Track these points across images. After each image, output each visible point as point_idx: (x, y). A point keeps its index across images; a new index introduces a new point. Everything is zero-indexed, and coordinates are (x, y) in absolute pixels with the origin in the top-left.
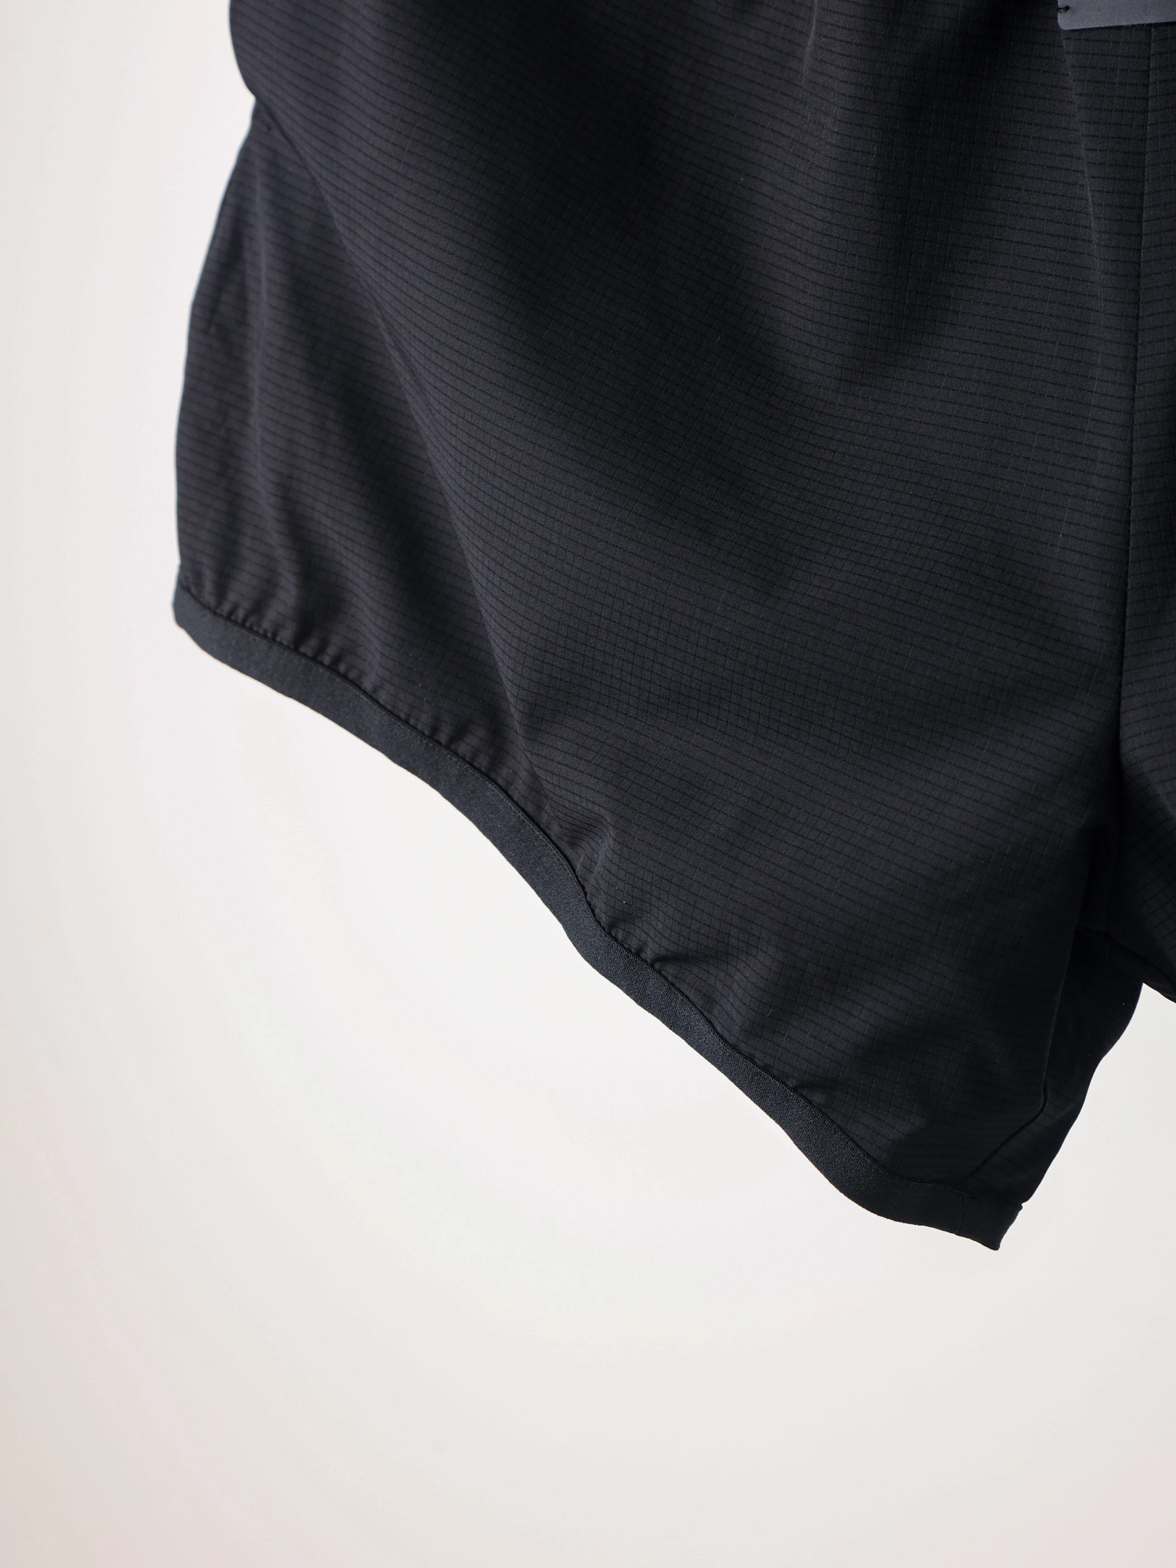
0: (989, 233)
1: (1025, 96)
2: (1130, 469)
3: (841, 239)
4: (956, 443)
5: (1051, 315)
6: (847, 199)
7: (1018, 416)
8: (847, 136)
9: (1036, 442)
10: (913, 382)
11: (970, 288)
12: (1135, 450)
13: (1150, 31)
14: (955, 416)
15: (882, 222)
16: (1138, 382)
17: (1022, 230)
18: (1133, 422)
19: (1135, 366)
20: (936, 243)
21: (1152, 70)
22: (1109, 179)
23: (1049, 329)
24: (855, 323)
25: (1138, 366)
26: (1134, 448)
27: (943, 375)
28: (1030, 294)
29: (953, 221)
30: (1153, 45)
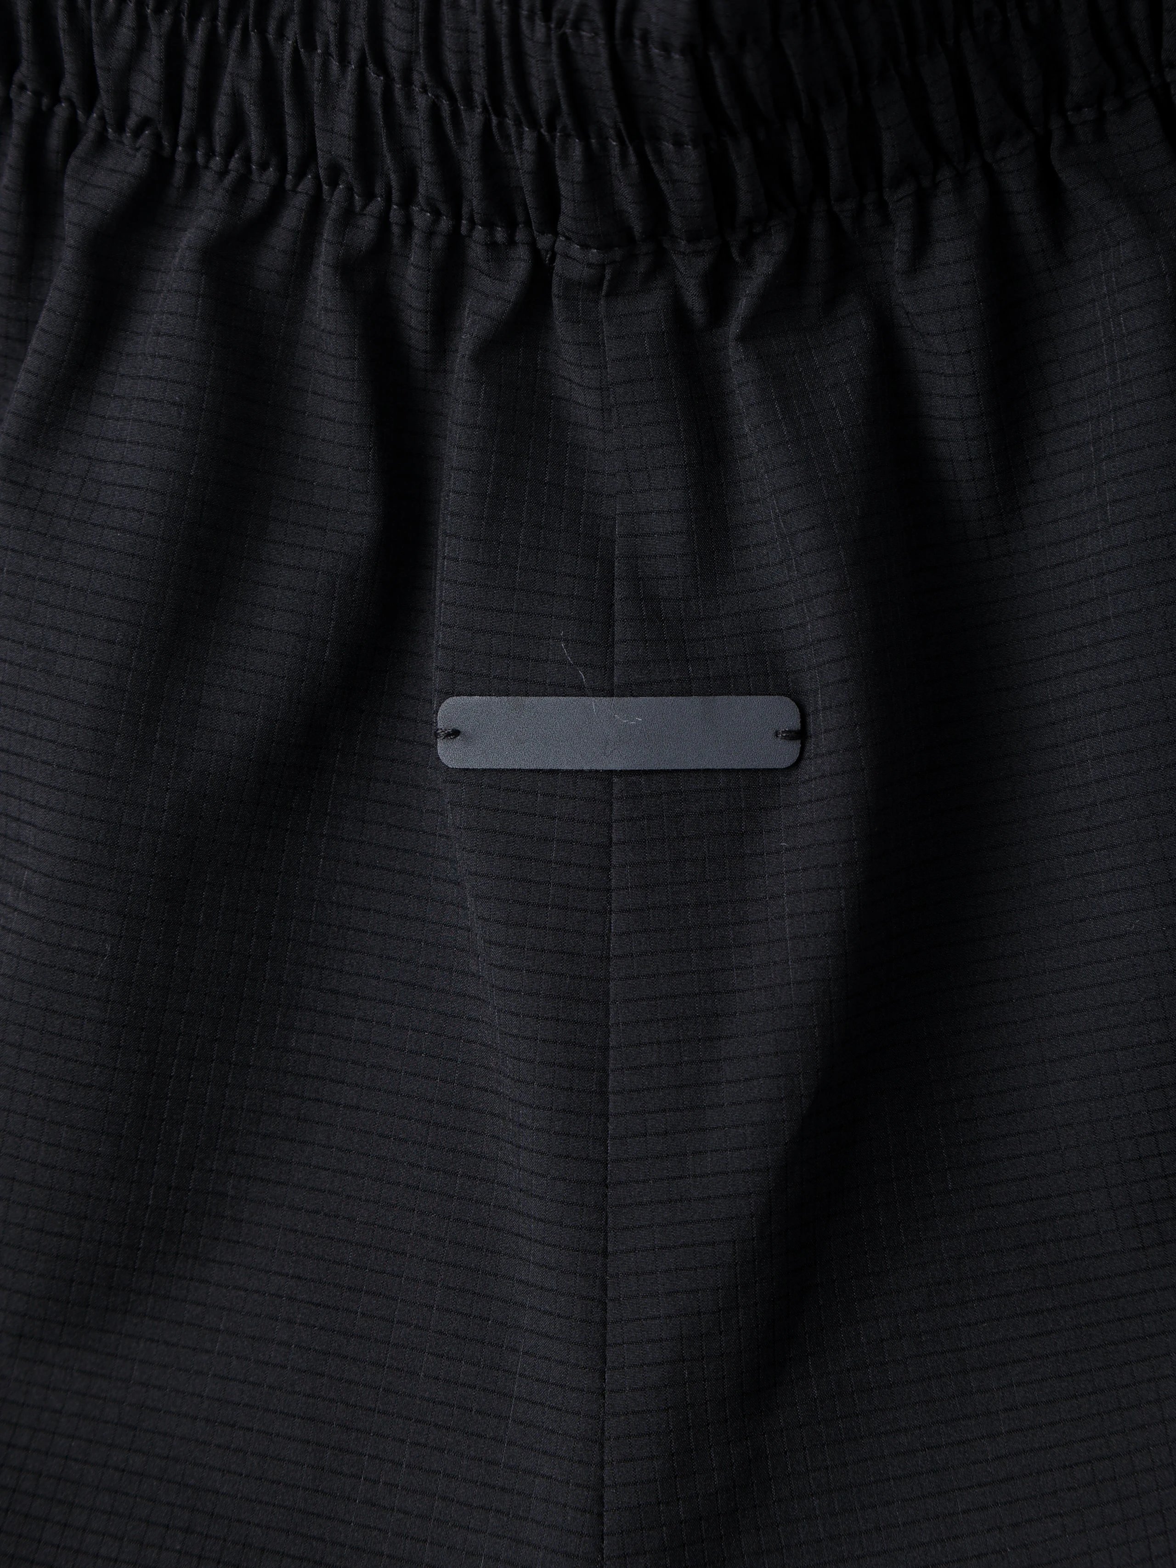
0: (296, 1088)
1: (357, 863)
2: (600, 1515)
3: (36, 1095)
4: (253, 1454)
5: (424, 1236)
6: (50, 1029)
7: (370, 1409)
8: (56, 923)
9: (407, 1456)
10: (158, 1341)
11: (262, 1180)
12: (607, 1482)
13: (611, 784)
14: (246, 1405)
15: (115, 1069)
16: (609, 1364)
17: (357, 1085)
18: (603, 1432)
19: (604, 1336)
20: (205, 1104)
21: (616, 844)
22: (547, 1019)
23: (422, 1259)
24: (55, 1239)
25: (609, 1336)
26: (606, 1478)
27: (218, 1330)
28: (379, 1196)
29: (233, 1066)
30: (616, 806)
